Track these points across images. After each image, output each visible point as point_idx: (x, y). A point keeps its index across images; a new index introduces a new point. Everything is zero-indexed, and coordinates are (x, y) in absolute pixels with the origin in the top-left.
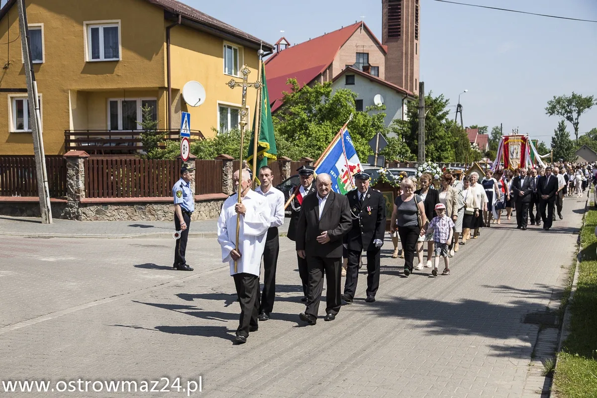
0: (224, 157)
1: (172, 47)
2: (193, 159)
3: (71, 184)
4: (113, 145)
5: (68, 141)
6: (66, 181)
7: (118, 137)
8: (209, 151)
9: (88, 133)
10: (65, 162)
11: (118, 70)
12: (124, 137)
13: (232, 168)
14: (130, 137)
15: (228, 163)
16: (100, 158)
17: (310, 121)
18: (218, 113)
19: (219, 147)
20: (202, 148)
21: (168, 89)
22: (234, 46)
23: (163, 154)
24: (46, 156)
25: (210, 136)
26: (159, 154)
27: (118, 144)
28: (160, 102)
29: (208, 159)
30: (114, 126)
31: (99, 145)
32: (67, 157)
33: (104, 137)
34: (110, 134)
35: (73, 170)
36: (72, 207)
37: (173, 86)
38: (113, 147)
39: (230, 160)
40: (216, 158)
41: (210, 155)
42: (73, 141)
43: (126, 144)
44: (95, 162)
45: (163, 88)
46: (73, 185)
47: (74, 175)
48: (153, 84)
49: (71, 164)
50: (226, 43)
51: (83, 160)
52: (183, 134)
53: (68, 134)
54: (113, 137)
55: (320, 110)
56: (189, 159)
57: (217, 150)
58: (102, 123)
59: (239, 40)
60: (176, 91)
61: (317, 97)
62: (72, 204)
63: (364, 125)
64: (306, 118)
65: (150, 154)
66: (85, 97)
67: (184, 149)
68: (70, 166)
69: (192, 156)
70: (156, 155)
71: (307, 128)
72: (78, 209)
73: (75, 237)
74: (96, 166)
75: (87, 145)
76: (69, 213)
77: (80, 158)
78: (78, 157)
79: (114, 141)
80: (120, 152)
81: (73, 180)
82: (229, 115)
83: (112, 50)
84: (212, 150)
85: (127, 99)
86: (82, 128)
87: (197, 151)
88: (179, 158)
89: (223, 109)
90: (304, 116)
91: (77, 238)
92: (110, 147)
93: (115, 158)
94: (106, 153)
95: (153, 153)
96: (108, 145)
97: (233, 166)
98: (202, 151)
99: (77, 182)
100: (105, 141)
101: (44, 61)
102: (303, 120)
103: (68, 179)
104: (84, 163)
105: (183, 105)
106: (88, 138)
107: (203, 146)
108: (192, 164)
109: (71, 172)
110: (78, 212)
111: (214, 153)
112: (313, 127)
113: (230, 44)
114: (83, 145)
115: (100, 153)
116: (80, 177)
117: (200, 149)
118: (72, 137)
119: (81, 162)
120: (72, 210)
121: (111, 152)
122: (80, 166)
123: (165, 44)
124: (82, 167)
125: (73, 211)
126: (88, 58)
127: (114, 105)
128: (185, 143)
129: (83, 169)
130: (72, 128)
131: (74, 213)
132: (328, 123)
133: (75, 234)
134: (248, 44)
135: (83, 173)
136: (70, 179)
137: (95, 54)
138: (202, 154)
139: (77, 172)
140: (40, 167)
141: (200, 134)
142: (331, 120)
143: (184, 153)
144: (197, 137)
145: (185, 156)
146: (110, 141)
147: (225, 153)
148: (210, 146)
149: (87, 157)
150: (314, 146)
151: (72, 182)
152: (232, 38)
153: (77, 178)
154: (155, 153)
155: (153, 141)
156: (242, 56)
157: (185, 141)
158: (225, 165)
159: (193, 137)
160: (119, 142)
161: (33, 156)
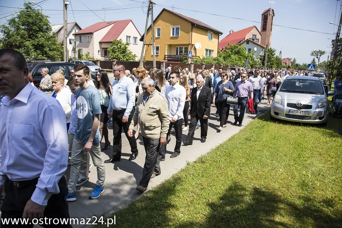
1: (193, 33)
2: (193, 64)
4: (176, 59)
5: (165, 58)
7: (178, 57)
8: (200, 62)
9: (170, 56)
10: (161, 63)
11: (179, 39)
12: (179, 57)
14: (181, 57)
15: (204, 65)
16: (173, 62)
17: (232, 54)
18: (205, 51)
21: (191, 44)
22: (211, 33)
23: (187, 62)
24: (156, 61)
25: (201, 58)
28: (189, 48)
29: (199, 64)
30: (177, 54)
31: (173, 59)
32: (161, 62)
33: (174, 57)
34: (175, 56)
37: (192, 43)
39: (204, 64)
40: (201, 64)
42: (166, 58)
43: (180, 59)
45: (190, 44)
48: (188, 43)
50: (208, 32)
53: (165, 56)
55: (235, 51)
56: (191, 63)
57: (202, 61)
58: (174, 53)
59: (212, 31)
60: (193, 45)
61: (234, 48)
63: (247, 56)
64: (231, 54)
66: (170, 46)
67: (189, 61)
68: (162, 64)
69: (193, 63)
71: (231, 56)
79: (176, 58)
80: (178, 61)
82: (208, 52)
83: (177, 33)
85: (180, 47)
86: (169, 54)
87: (196, 61)
89: (207, 50)
90: (230, 53)
93: (176, 62)
94: (174, 61)
98: (198, 62)
99: (163, 68)
101: (160, 37)
102: (230, 54)
105: (195, 49)
109: (162, 66)
112: (232, 56)
113: (210, 32)
114: (169, 59)
115: (173, 61)
118: (166, 57)
119: (164, 63)
121: (176, 61)
123: (191, 32)
124: (164, 65)
126: (171, 36)
127: (177, 48)
128: (190, 59)
130: (166, 55)
132: (237, 55)
134: (215, 32)
137: (173, 35)
139: (163, 66)
140: (154, 64)
141: (199, 57)
142: (238, 54)
144: (198, 58)
145: (190, 63)
146: (175, 58)
147: (204, 62)
148: (200, 60)
149: (166, 62)
150: (232, 61)
152: (210, 30)
156: (213, 35)
158: (203, 66)
159: (197, 58)
160: (178, 58)
161: (153, 61)
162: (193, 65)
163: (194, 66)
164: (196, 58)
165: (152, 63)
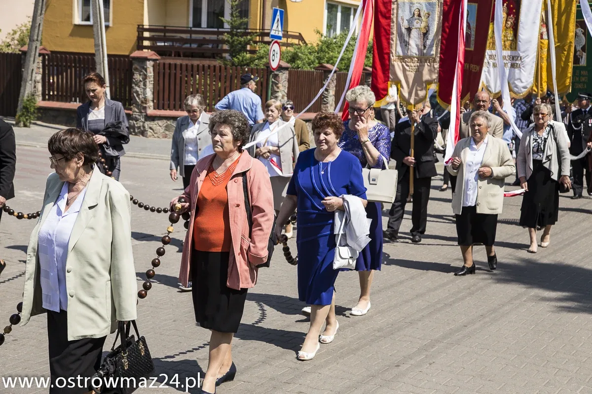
0: (325, 67)
2: (286, 69)
3: (137, 92)
4: (194, 46)
5: (141, 38)
6: (131, 88)
7: (202, 36)
8: (309, 59)
9: (164, 30)
10: (131, 64)
12: (207, 37)
13: (335, 82)
14: (214, 37)
15: (330, 76)
18: (326, 11)
19: (321, 55)
20: (300, 54)
23: (252, 60)
24: (109, 56)
25: (313, 40)
26: (246, 60)
27: (200, 45)
29: (307, 68)
30: (197, 22)
31: (177, 45)
32: (134, 59)
33: (184, 36)
34: (191, 32)
35: (140, 75)
36: (137, 120)
38: (194, 49)
40: (316, 68)
41: (309, 65)
42: (147, 39)
43: (210, 46)
44: (167, 67)
46: (140, 93)
47: (141, 81)
49: (138, 67)
51: (152, 63)
52: (273, 36)
53: (141, 29)
54: (194, 36)
56: (280, 68)
57: (319, 58)
58: (182, 18)
62: (137, 116)
65: (235, 59)
67: (274, 55)
68: (136, 69)
69: (284, 64)
70: (242, 61)
72: (144, 123)
73: (137, 157)
74: (167, 71)
75: (163, 44)
76: (133, 127)
77: (149, 60)
78: (146, 59)
79: (195, 41)
80: (202, 56)
81: (139, 87)
82: (339, 15)
84: (312, 58)
86: (158, 23)
87: (294, 58)
88: (268, 65)
89: (332, 6)
91: (139, 158)
92: (190, 48)
93: (196, 62)
94: (185, 55)
95: (239, 59)
96: (188, 46)
97: (336, 79)
98: (299, 58)
99: (144, 89)
100: (186, 41)
103: (133, 85)
104: (153, 66)
106: (165, 36)
107: (302, 53)
108: (285, 75)
109: (137, 77)
110: (144, 127)
111: (314, 61)
114: (158, 44)
115: (178, 55)
116: (148, 83)
117: (298, 56)
118: (146, 34)
119: (149, 64)
120: (137, 124)
121: (192, 55)
122: (148, 70)
124: (150, 72)
125: (139, 125)
128: (276, 47)
129: (152, 74)
130: (146, 23)
131: (139, 128)
133: (138, 153)
135: (152, 79)
136: (136, 85)
138: (299, 62)
139: (145, 77)
140: (100, 68)
141: (300, 37)
143: (273, 61)
144: (296, 41)
145: (274, 65)
146: (191, 41)
147: (328, 62)
148: (310, 53)
149: (157, 60)
151: (138, 89)
153: (145, 85)
154: (241, 58)
155: (240, 43)
157: (276, 45)
158: (326, 77)
159: (290, 41)
160: (201, 43)
161: (93, 55)
162: (284, 76)
163: (289, 81)
164: (287, 45)
165: (87, 62)
